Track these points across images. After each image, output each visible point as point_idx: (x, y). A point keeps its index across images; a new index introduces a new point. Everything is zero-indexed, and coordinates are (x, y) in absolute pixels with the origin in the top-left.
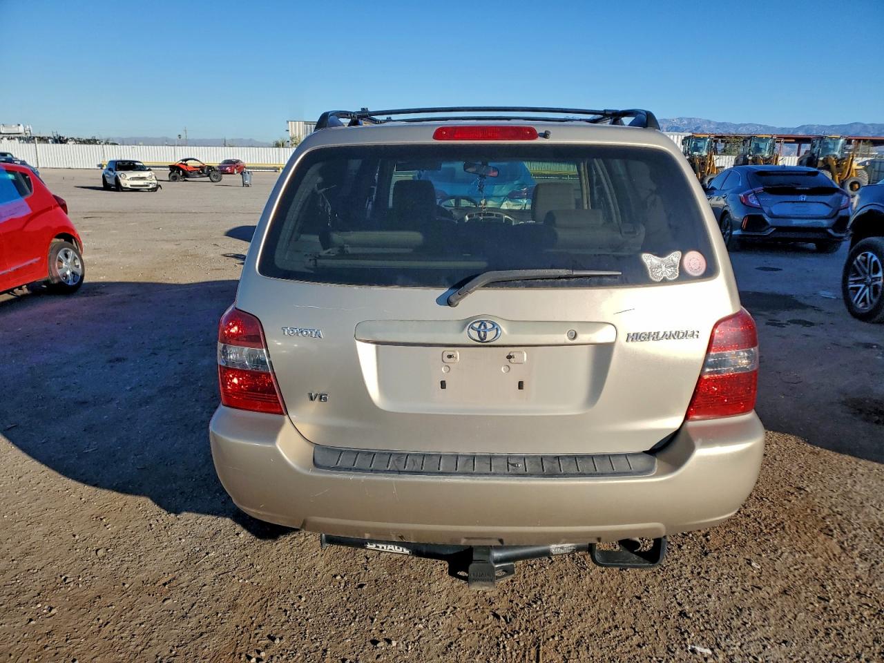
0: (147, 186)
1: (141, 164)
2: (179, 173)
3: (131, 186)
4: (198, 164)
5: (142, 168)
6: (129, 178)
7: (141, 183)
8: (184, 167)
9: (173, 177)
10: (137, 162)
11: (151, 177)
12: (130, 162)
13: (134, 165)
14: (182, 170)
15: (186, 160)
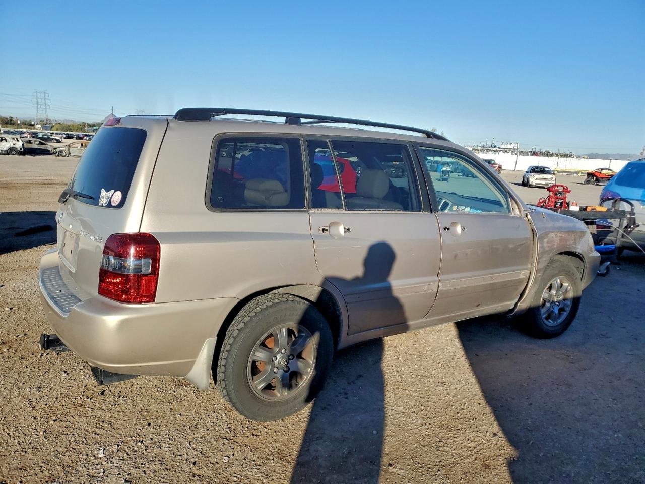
0: (547, 185)
1: (549, 170)
2: (593, 179)
3: (536, 184)
4: (610, 173)
5: (549, 173)
6: (535, 178)
7: (543, 182)
8: (598, 175)
9: (587, 181)
10: (546, 168)
11: (552, 178)
12: (541, 168)
13: (544, 169)
14: (596, 176)
15: (602, 169)
